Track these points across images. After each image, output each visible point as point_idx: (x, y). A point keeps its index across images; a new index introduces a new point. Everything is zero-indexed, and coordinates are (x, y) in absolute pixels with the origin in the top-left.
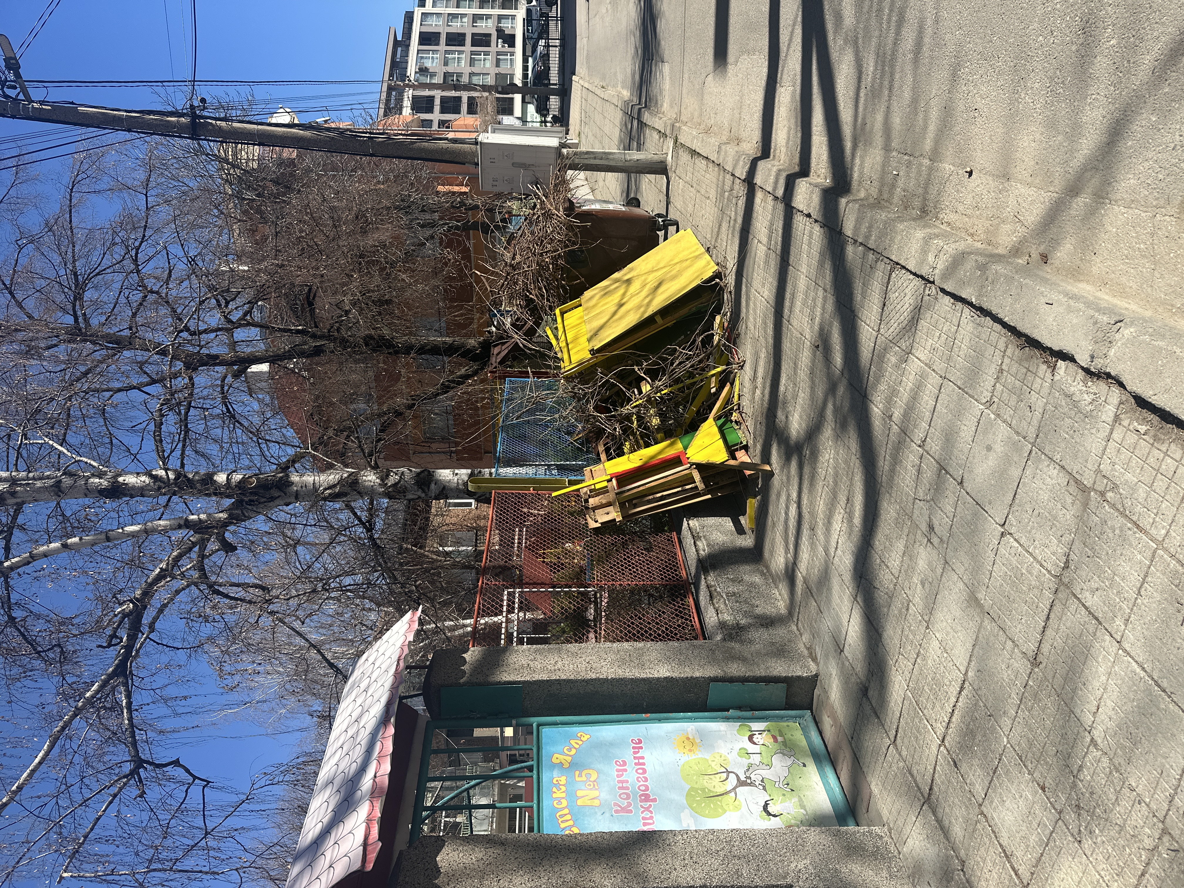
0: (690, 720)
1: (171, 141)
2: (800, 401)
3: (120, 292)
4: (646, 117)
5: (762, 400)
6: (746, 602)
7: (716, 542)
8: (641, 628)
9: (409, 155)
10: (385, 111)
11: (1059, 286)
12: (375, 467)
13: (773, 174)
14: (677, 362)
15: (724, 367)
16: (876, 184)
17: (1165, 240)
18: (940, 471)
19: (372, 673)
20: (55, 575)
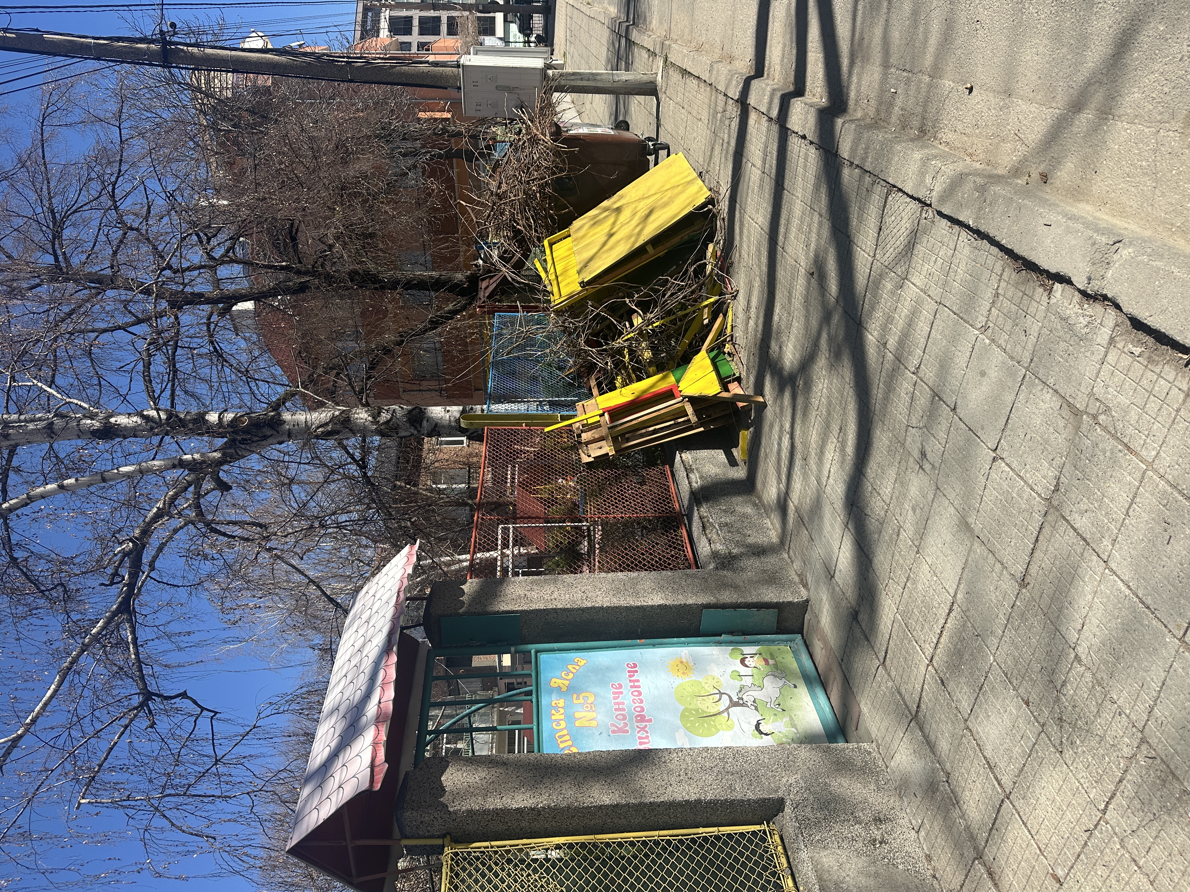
0: (684, 644)
1: (142, 70)
2: (794, 330)
3: (99, 230)
4: (635, 35)
5: (756, 331)
6: (738, 532)
7: (709, 474)
8: (635, 559)
9: (389, 80)
10: (362, 34)
11: (1058, 206)
12: (367, 405)
13: (768, 93)
14: (669, 294)
15: (717, 298)
16: (873, 102)
17: (1168, 156)
18: (934, 398)
19: (373, 605)
20: (54, 517)
